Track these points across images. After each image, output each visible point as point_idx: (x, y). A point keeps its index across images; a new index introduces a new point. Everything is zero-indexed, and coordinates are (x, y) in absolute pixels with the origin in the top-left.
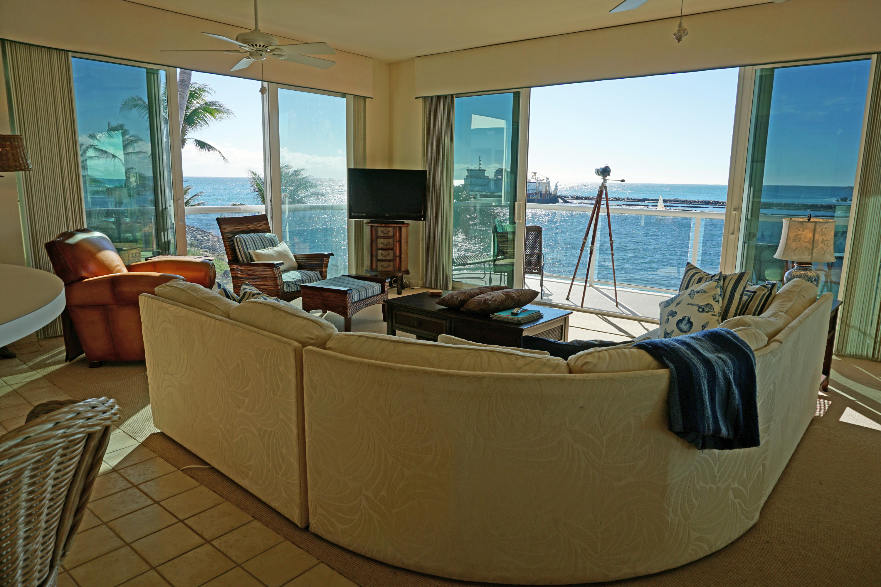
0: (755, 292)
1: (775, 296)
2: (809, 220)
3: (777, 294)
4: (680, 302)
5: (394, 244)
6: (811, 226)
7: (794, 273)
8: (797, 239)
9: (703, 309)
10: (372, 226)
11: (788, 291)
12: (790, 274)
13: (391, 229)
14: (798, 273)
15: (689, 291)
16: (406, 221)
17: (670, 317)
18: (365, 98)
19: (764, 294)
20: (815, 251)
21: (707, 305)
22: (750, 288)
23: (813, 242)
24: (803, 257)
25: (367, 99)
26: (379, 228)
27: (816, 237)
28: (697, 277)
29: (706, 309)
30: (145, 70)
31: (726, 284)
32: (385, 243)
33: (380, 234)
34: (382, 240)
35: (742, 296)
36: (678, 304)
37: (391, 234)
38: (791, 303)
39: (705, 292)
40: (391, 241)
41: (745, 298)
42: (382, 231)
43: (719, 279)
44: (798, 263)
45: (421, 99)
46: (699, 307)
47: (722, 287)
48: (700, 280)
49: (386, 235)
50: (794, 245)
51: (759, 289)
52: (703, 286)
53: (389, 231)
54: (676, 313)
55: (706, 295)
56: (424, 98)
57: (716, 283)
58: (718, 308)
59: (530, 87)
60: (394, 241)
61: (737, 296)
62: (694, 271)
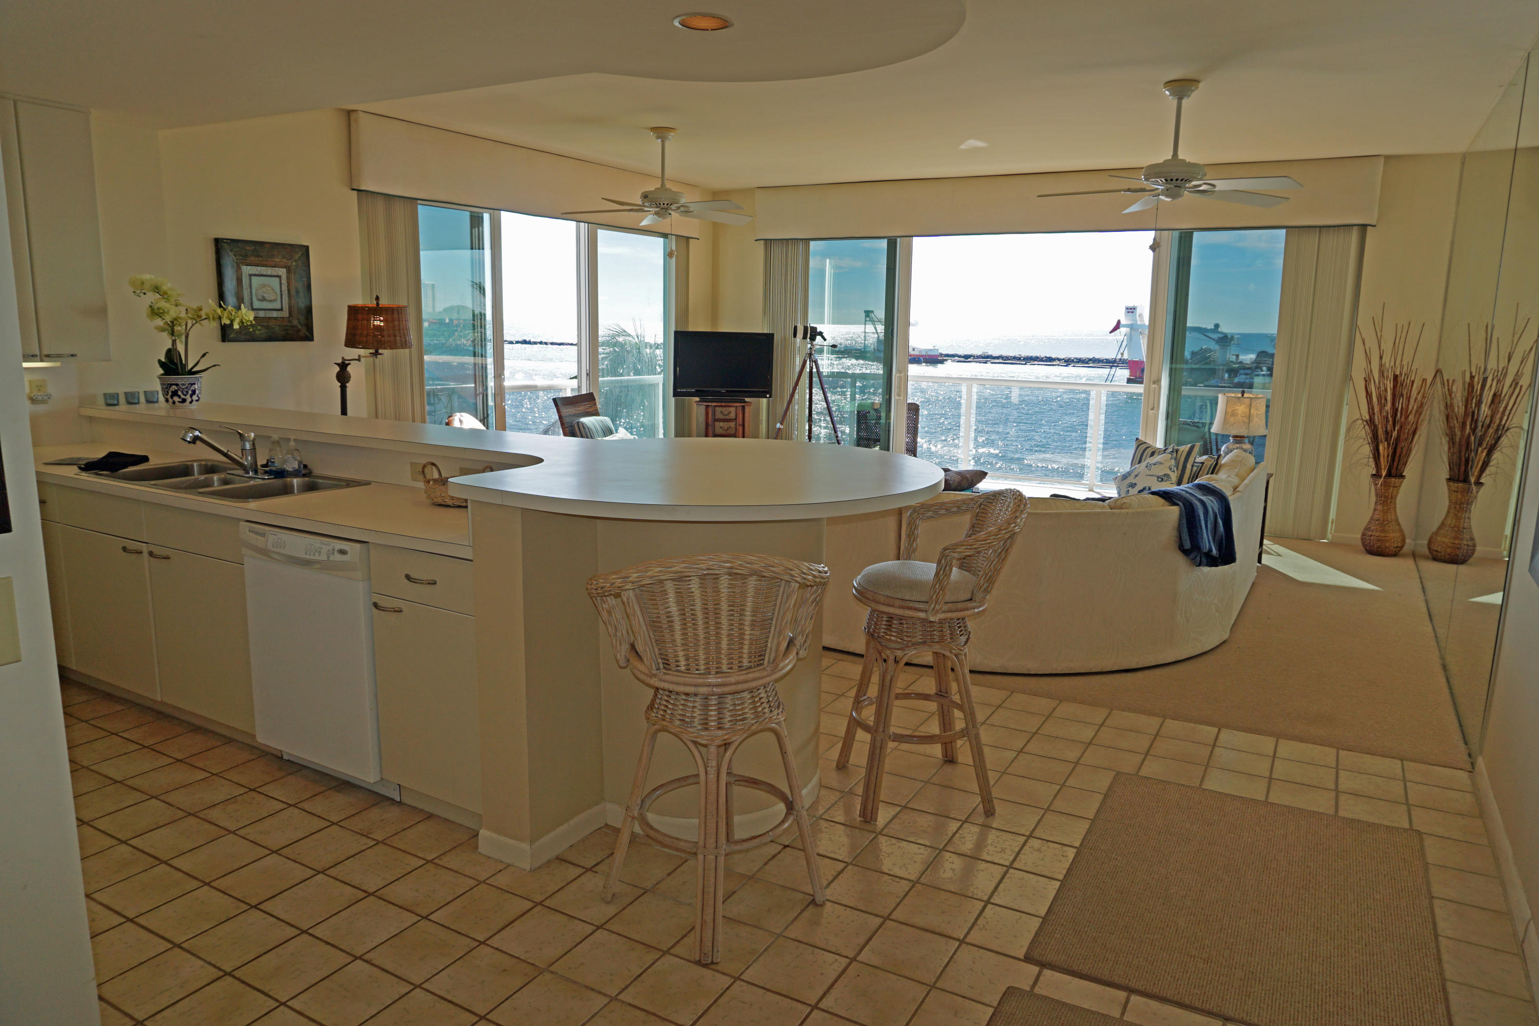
0: (1203, 463)
1: (1221, 466)
2: (1243, 395)
3: (1224, 464)
4: (1138, 474)
5: (736, 429)
6: (1247, 401)
7: (1231, 447)
8: (1234, 414)
9: (1162, 479)
10: (707, 406)
11: (1232, 461)
12: (1227, 447)
13: (733, 410)
14: (1235, 447)
15: (1144, 464)
16: (747, 399)
17: (1130, 489)
18: (688, 238)
19: (1211, 465)
20: (1251, 425)
21: (1165, 475)
22: (1198, 460)
23: (1249, 416)
24: (1242, 431)
25: (691, 240)
26: (718, 408)
27: (1252, 412)
28: (1149, 451)
29: (1165, 478)
30: (468, 213)
31: (1179, 456)
32: (726, 428)
33: (719, 415)
34: (722, 424)
35: (1193, 466)
36: (1136, 476)
37: (733, 415)
38: (1237, 470)
39: (1161, 463)
40: (732, 424)
41: (1195, 468)
42: (721, 412)
43: (1172, 452)
44: (1235, 437)
45: (763, 241)
46: (1158, 477)
47: (1175, 459)
48: (1153, 454)
49: (727, 417)
50: (1232, 420)
51: (1206, 460)
52: (1157, 458)
53: (730, 412)
54: (1135, 484)
55: (1162, 466)
56: (766, 240)
57: (1170, 456)
58: (1174, 477)
59: (912, 236)
60: (736, 425)
61: (1189, 466)
62: (1144, 446)
